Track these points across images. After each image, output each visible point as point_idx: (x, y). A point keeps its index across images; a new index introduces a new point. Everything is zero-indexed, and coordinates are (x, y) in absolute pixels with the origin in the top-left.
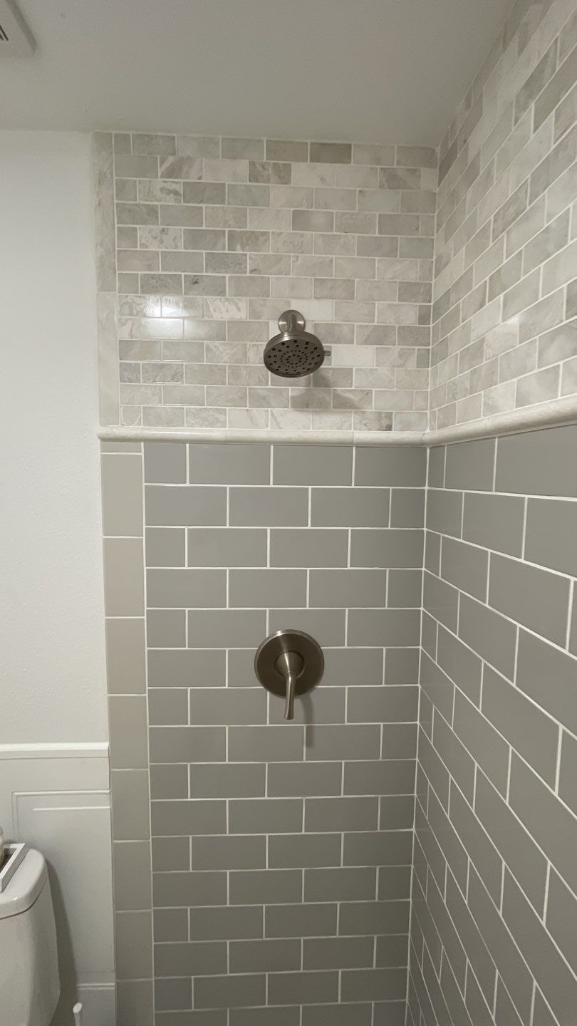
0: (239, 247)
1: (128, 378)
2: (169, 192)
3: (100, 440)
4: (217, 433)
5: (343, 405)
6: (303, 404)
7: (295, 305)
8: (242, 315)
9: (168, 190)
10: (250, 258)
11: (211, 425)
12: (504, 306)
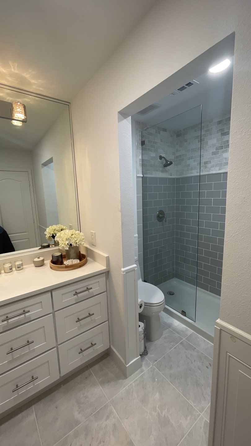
0: (154, 144)
4: (152, 176)
5: (167, 171)
6: (162, 171)
7: (161, 155)
8: (155, 156)
10: (156, 146)
12: (194, 161)
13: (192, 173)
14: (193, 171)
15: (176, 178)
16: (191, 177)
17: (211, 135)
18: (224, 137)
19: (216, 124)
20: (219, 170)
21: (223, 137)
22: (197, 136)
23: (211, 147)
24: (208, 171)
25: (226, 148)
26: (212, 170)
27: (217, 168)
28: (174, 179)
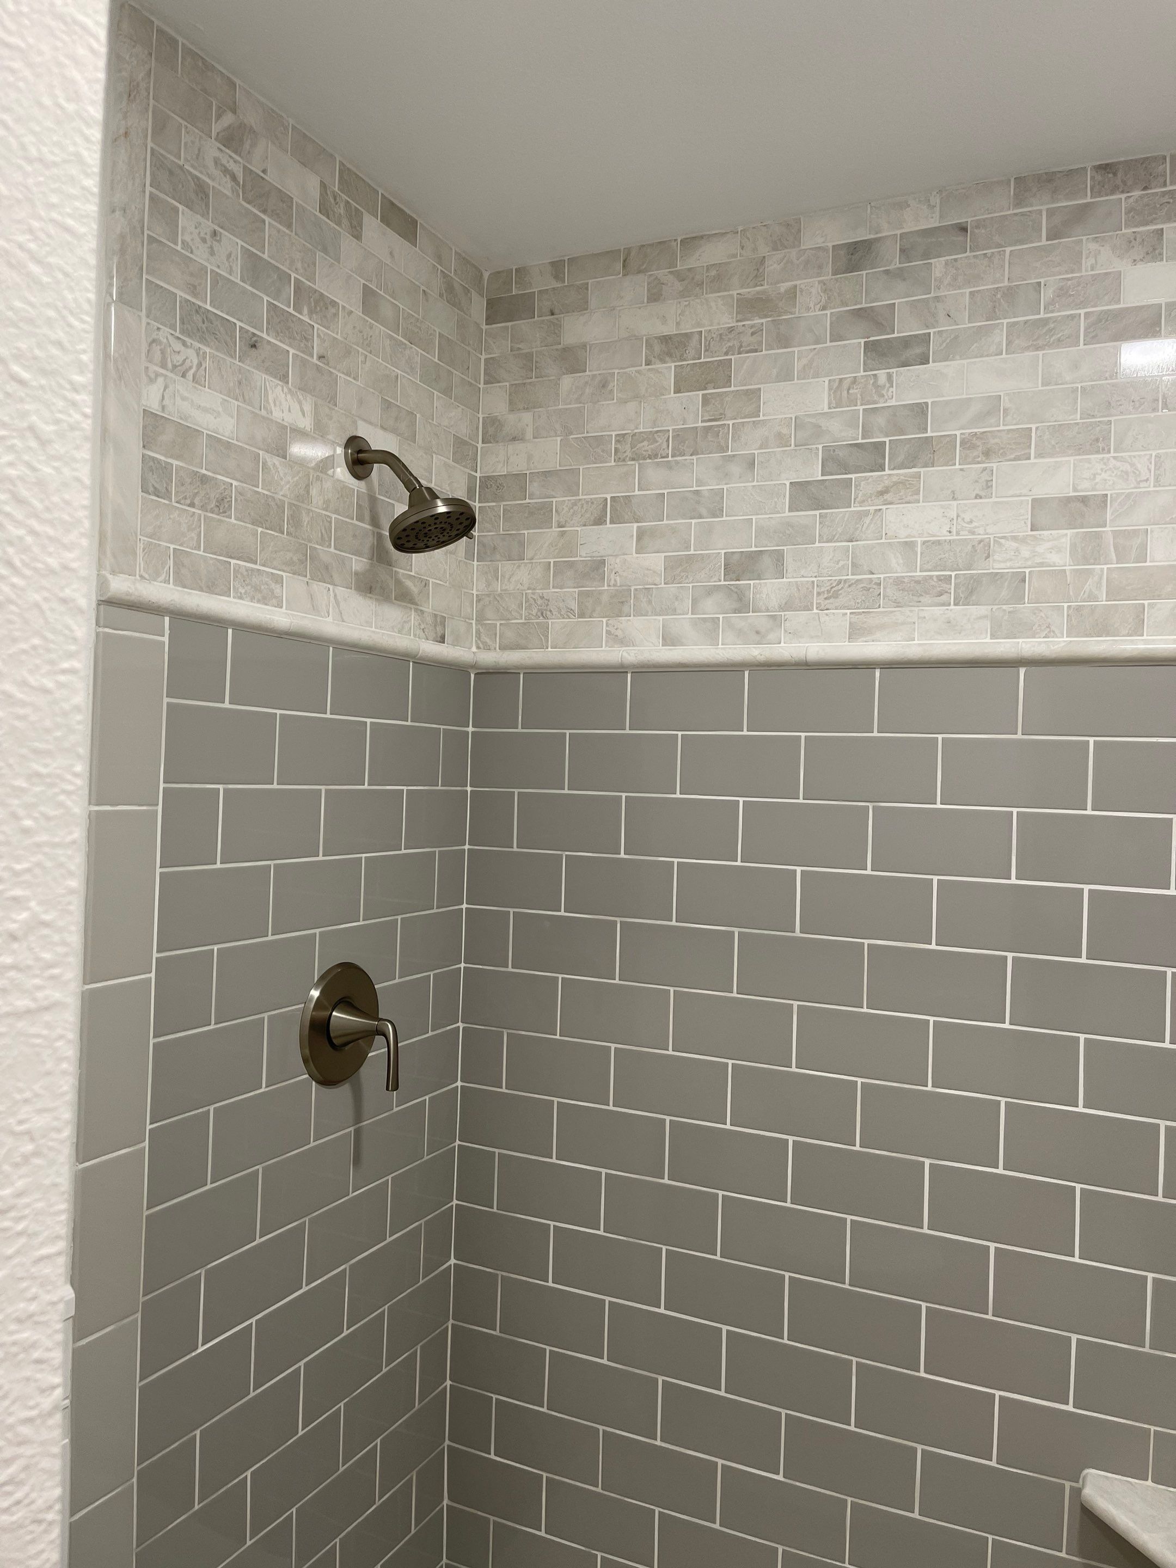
0: (305, 311)
1: (155, 488)
2: (226, 171)
5: (404, 597)
6: (366, 586)
7: (363, 431)
8: (306, 422)
9: (225, 167)
10: (319, 336)
11: (264, 600)
12: (639, 538)
13: (623, 641)
14: (633, 625)
15: (474, 666)
16: (617, 672)
17: (784, 341)
18: (889, 376)
19: (829, 268)
20: (851, 638)
21: (882, 374)
22: (666, 339)
23: (782, 440)
24: (759, 636)
25: (911, 461)
26: (795, 634)
27: (838, 619)
28: (457, 671)
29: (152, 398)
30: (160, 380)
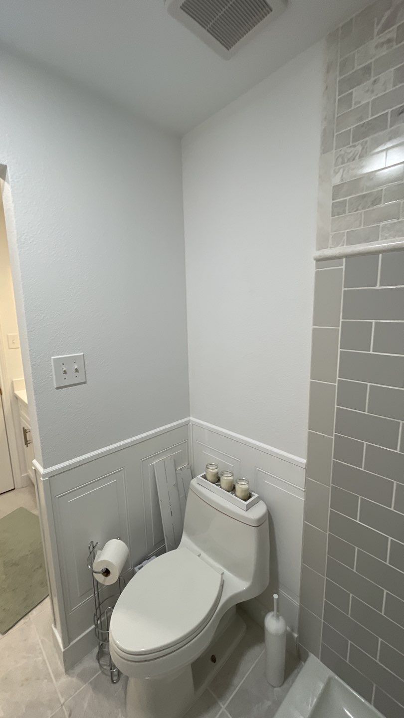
1: (338, 212)
3: (315, 261)
9: (382, 42)
29: (337, 180)
30: (341, 170)
